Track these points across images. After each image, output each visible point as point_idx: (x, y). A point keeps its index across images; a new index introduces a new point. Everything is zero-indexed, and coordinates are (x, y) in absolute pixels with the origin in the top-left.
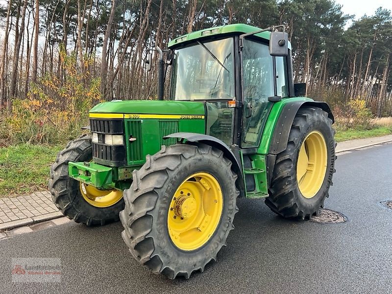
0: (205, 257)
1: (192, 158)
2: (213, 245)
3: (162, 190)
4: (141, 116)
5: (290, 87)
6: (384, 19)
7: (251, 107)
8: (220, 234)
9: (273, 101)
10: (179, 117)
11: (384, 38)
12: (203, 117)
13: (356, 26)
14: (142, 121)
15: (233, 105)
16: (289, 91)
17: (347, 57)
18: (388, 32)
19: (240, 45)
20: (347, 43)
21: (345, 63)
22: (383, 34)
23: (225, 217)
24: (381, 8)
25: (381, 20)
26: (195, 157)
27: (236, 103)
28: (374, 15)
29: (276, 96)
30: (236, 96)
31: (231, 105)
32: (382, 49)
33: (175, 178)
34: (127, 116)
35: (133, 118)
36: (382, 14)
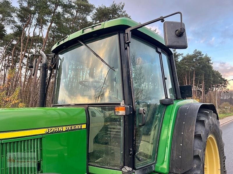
5: (177, 89)
6: (199, 56)
7: (144, 113)
9: (165, 104)
10: (43, 131)
11: (200, 66)
12: (84, 126)
13: (184, 59)
15: (122, 113)
16: (176, 93)
17: (181, 75)
18: (201, 62)
19: (126, 39)
20: (181, 68)
21: (181, 78)
22: (199, 63)
24: (196, 50)
25: (197, 56)
27: (126, 109)
28: (193, 54)
29: (167, 98)
30: (124, 99)
31: (118, 112)
32: (199, 71)
36: (197, 53)
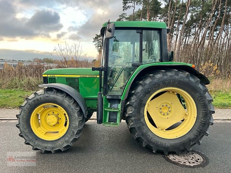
0: (53, 146)
1: (42, 95)
2: (60, 142)
3: (24, 107)
4: (56, 76)
8: (65, 138)
12: (98, 76)
14: (56, 78)
23: (70, 130)
26: (44, 95)
29: (141, 62)
33: (31, 103)
34: (49, 76)
35: (52, 77)
